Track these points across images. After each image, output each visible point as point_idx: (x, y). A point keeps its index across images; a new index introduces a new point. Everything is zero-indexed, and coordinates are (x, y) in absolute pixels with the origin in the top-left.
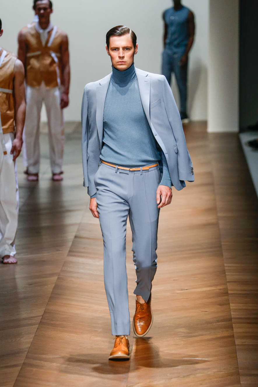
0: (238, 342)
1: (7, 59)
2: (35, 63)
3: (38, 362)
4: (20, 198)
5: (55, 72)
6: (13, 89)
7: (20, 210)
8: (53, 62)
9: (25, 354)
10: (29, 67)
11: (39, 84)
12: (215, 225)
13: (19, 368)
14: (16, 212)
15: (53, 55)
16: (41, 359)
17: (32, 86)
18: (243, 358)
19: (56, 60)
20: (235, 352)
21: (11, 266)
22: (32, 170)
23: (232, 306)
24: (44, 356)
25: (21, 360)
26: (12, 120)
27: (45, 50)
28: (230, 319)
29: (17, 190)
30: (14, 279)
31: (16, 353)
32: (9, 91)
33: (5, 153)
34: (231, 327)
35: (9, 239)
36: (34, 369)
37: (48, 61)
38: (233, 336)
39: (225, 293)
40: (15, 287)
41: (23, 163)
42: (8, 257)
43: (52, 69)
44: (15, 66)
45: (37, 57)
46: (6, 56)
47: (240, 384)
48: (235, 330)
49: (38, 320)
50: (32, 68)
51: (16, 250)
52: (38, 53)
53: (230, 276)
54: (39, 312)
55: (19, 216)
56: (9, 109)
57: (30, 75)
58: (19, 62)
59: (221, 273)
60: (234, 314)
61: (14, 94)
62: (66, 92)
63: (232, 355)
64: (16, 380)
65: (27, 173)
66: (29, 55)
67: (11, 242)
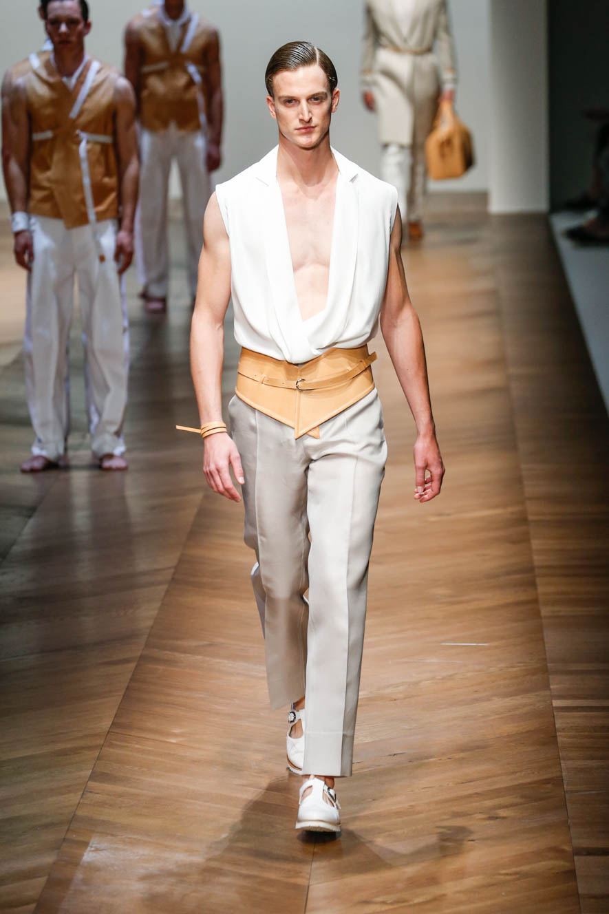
0: (545, 611)
1: (100, 77)
2: (157, 85)
3: (168, 654)
4: (132, 343)
5: (194, 103)
6: (115, 134)
7: (131, 368)
8: (191, 82)
9: (143, 640)
10: (145, 93)
11: (165, 124)
12: (503, 390)
13: (132, 666)
14: (124, 371)
15: (192, 69)
16: (175, 649)
17: (152, 128)
18: (554, 641)
19: (197, 78)
20: (540, 630)
21: (117, 475)
22: (155, 291)
23: (536, 544)
24: (179, 643)
25: (137, 650)
26: (113, 196)
27: (176, 60)
28: (530, 569)
29: (125, 330)
30: (123, 498)
31: (128, 638)
32: (106, 139)
33: (102, 259)
34: (532, 584)
35: (111, 423)
36: (161, 667)
37: (182, 81)
38: (536, 601)
39: (522, 520)
40: (125, 513)
41: (137, 278)
42: (110, 456)
43: (188, 96)
44: (118, 92)
45: (160, 73)
46: (99, 72)
47: (550, 689)
48: (540, 590)
49: (168, 575)
50: (152, 95)
51: (126, 443)
52: (163, 65)
53: (531, 488)
54: (168, 560)
55: (131, 379)
56: (108, 173)
57: (148, 109)
58: (123, 83)
59: (515, 481)
60: (538, 559)
61: (115, 144)
62: (216, 140)
63: (535, 636)
64: (128, 688)
65: (145, 296)
66: (146, 69)
67: (114, 428)
